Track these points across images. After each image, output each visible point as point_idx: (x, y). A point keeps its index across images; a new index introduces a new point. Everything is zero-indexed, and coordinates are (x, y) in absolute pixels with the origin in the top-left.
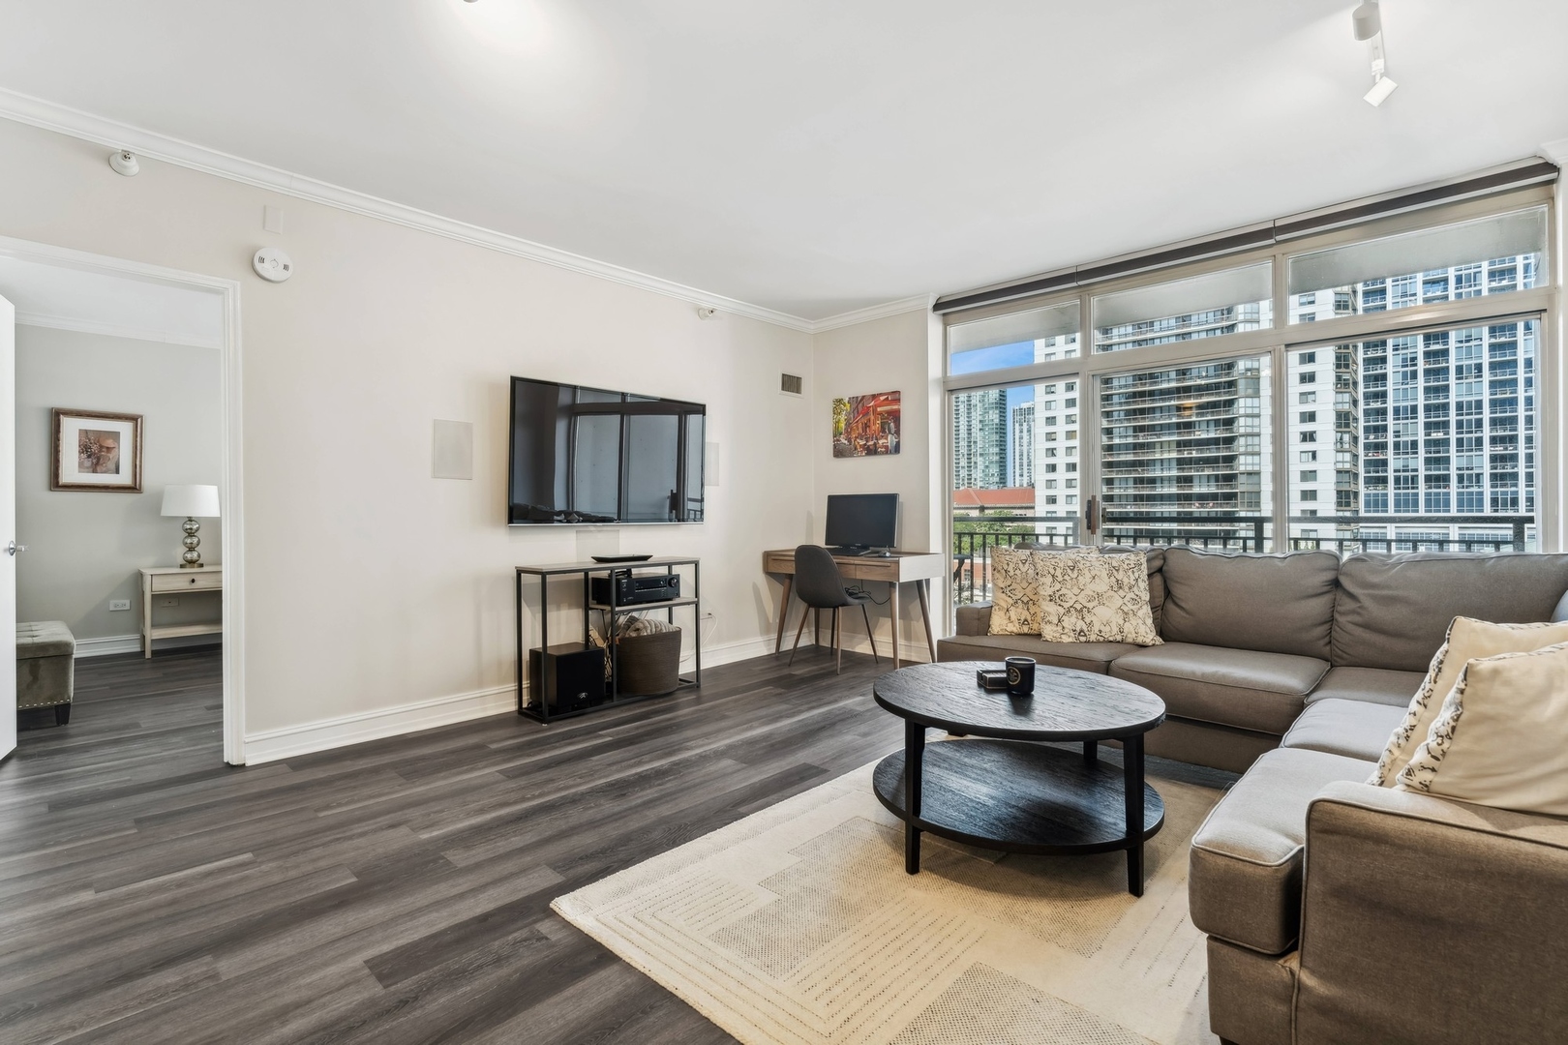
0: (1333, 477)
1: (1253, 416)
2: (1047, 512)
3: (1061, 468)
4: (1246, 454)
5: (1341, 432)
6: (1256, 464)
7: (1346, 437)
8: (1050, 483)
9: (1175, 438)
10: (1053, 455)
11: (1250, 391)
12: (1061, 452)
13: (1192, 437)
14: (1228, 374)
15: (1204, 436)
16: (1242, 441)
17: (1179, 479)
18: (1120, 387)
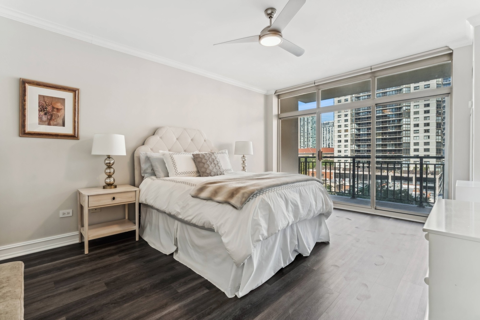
0: (435, 144)
1: (408, 124)
2: (338, 155)
3: (343, 141)
4: (405, 137)
5: (438, 129)
6: (409, 140)
7: (440, 131)
8: (339, 146)
9: (381, 132)
10: (340, 137)
11: (407, 116)
12: (343, 136)
13: (387, 131)
14: (399, 111)
15: (391, 131)
16: (404, 132)
17: (382, 145)
18: (363, 115)
